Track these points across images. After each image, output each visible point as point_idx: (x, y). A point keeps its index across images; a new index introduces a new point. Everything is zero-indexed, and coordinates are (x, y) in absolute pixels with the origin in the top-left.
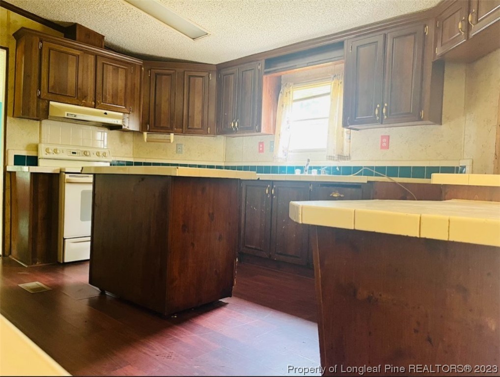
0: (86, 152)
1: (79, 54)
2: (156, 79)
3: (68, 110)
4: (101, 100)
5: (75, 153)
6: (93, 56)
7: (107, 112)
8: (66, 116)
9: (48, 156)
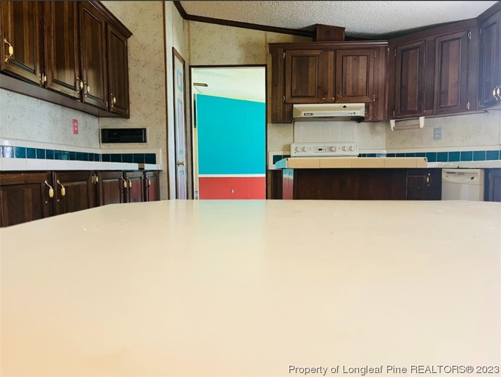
0: (332, 147)
1: (318, 53)
2: (402, 57)
3: (304, 109)
4: (341, 94)
5: (321, 150)
6: (332, 52)
7: (346, 105)
8: (303, 116)
9: (297, 154)
